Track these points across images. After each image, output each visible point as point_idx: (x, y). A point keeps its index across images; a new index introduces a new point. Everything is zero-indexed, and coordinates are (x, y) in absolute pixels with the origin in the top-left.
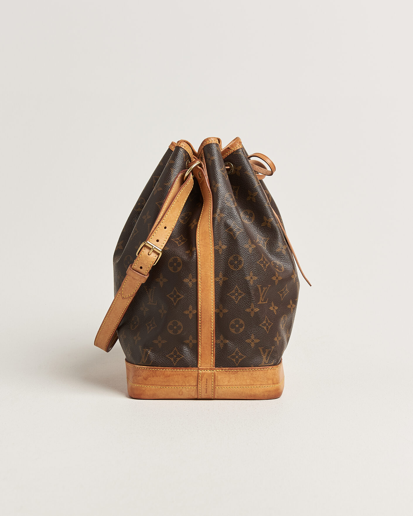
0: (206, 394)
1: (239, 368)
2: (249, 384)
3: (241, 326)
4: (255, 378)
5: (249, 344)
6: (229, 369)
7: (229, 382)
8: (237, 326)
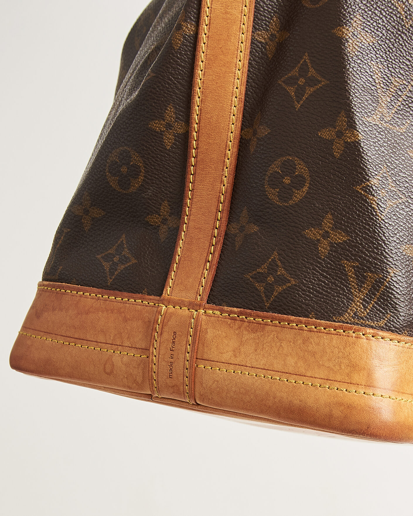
0: (168, 381)
1: (270, 314)
2: (291, 370)
3: (298, 182)
4: (314, 354)
5: (315, 244)
6: (241, 314)
7: (236, 352)
8: (287, 181)
